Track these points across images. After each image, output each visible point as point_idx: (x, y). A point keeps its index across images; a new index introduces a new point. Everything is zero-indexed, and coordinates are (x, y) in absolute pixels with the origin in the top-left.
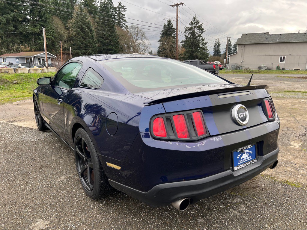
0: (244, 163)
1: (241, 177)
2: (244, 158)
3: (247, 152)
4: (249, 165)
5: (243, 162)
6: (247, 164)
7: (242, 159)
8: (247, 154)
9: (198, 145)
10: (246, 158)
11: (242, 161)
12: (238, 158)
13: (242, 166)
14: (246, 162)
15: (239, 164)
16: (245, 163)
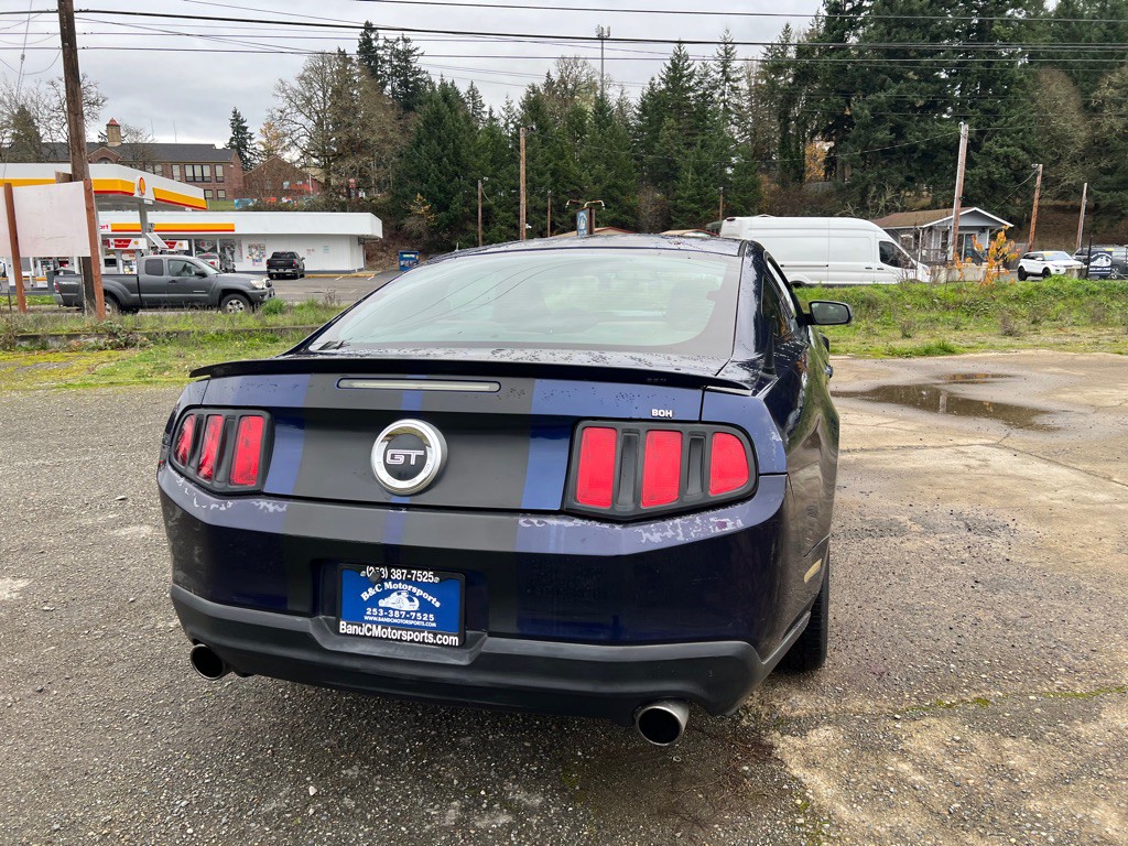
0: (390, 624)
1: (356, 664)
2: (394, 610)
3: (411, 593)
4: (412, 641)
5: (387, 620)
6: (407, 636)
7: (386, 609)
8: (411, 600)
9: (212, 507)
10: (408, 612)
11: (384, 616)
12: (365, 596)
13: (377, 631)
14: (401, 625)
15: (366, 618)
16: (397, 630)
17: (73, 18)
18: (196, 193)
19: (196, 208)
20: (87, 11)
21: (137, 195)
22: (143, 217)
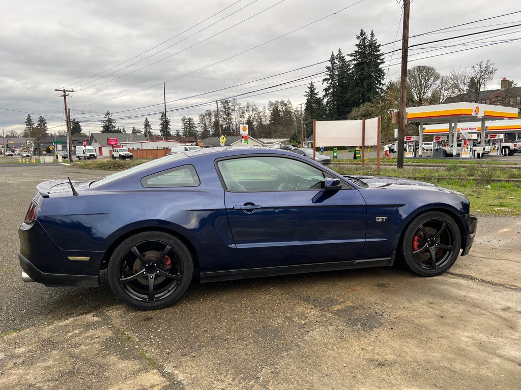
17: (407, 50)
18: (515, 111)
19: (510, 118)
20: (413, 46)
21: (473, 114)
22: (483, 124)
